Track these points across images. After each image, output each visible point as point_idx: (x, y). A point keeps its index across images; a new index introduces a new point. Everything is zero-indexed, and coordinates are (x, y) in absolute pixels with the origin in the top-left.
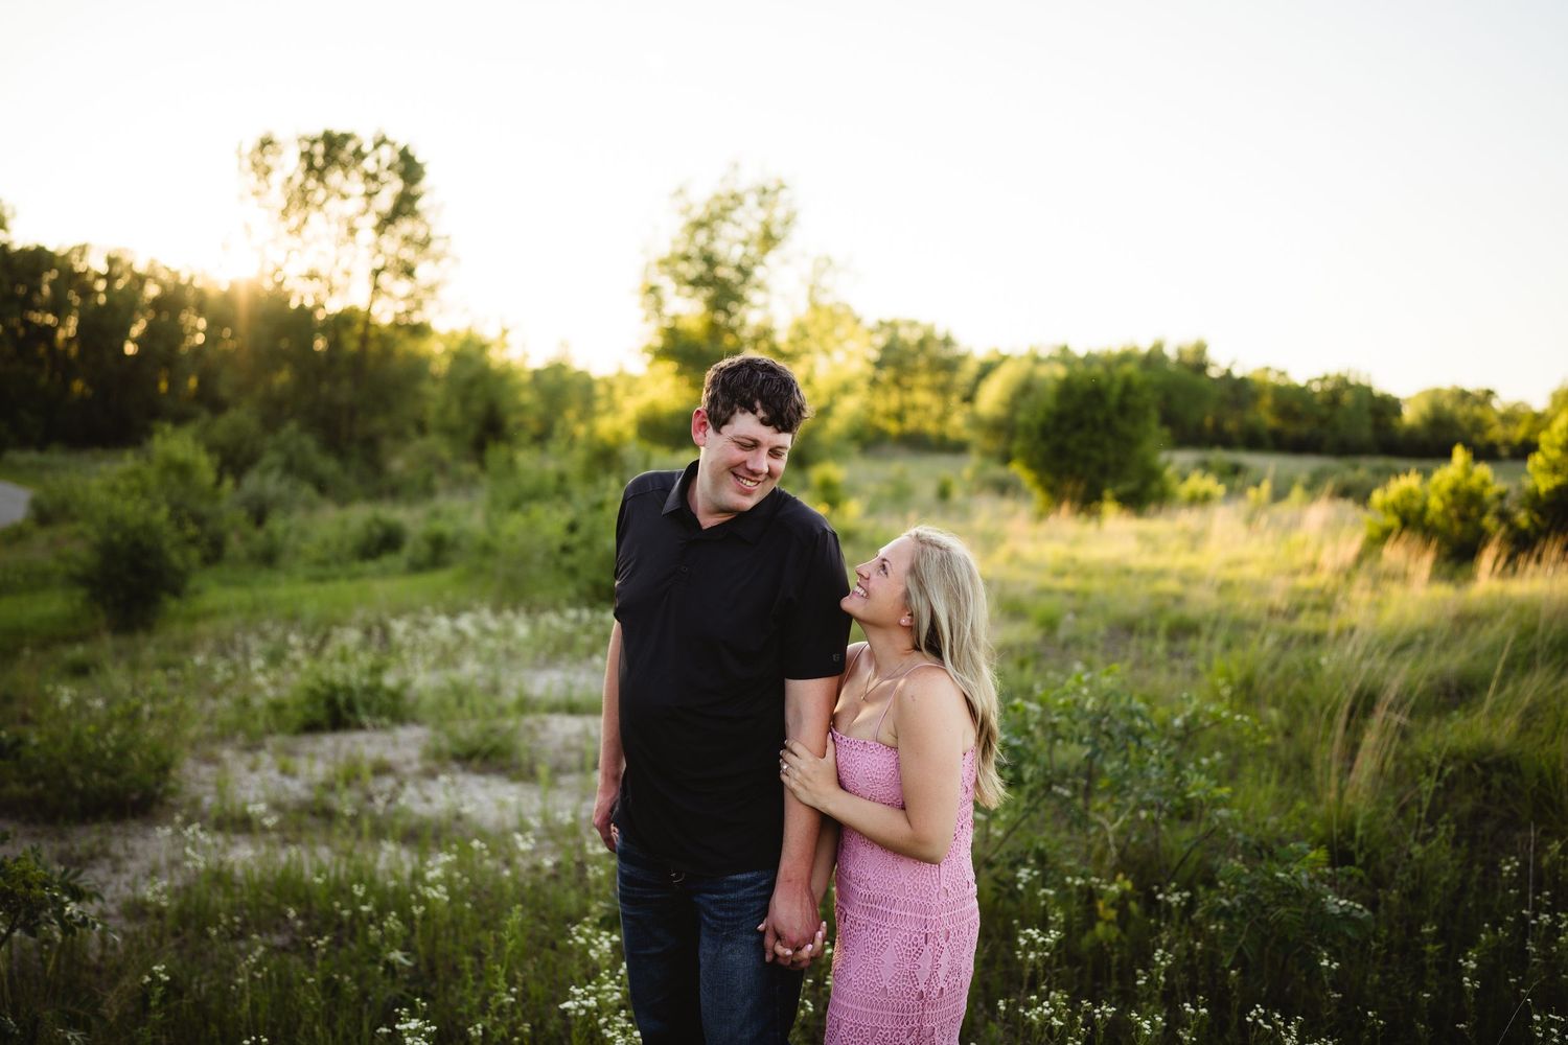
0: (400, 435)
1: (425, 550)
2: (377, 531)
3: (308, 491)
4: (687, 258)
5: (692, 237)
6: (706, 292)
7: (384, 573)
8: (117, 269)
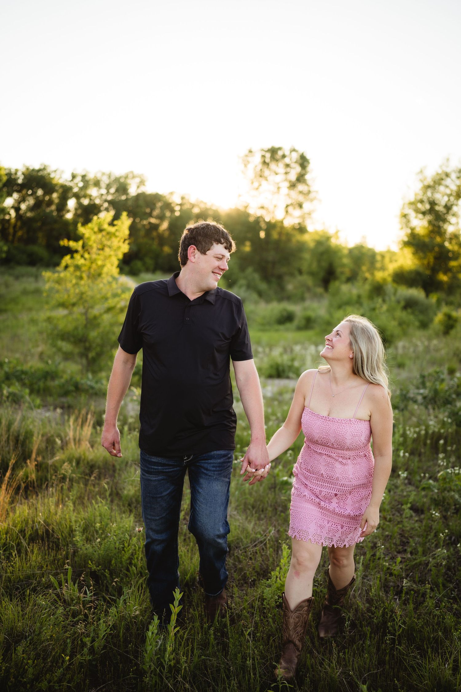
0: (292, 275)
1: (303, 322)
2: (285, 314)
3: (255, 296)
4: (422, 202)
5: (425, 193)
6: (429, 217)
7: (287, 330)
8: (184, 201)
